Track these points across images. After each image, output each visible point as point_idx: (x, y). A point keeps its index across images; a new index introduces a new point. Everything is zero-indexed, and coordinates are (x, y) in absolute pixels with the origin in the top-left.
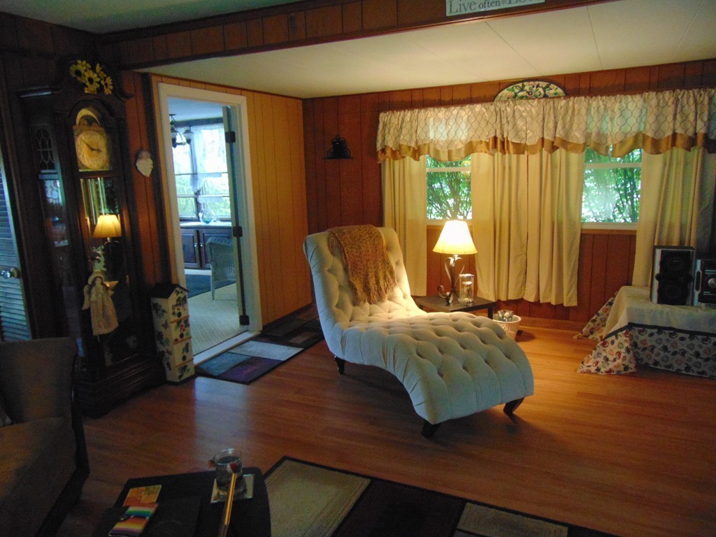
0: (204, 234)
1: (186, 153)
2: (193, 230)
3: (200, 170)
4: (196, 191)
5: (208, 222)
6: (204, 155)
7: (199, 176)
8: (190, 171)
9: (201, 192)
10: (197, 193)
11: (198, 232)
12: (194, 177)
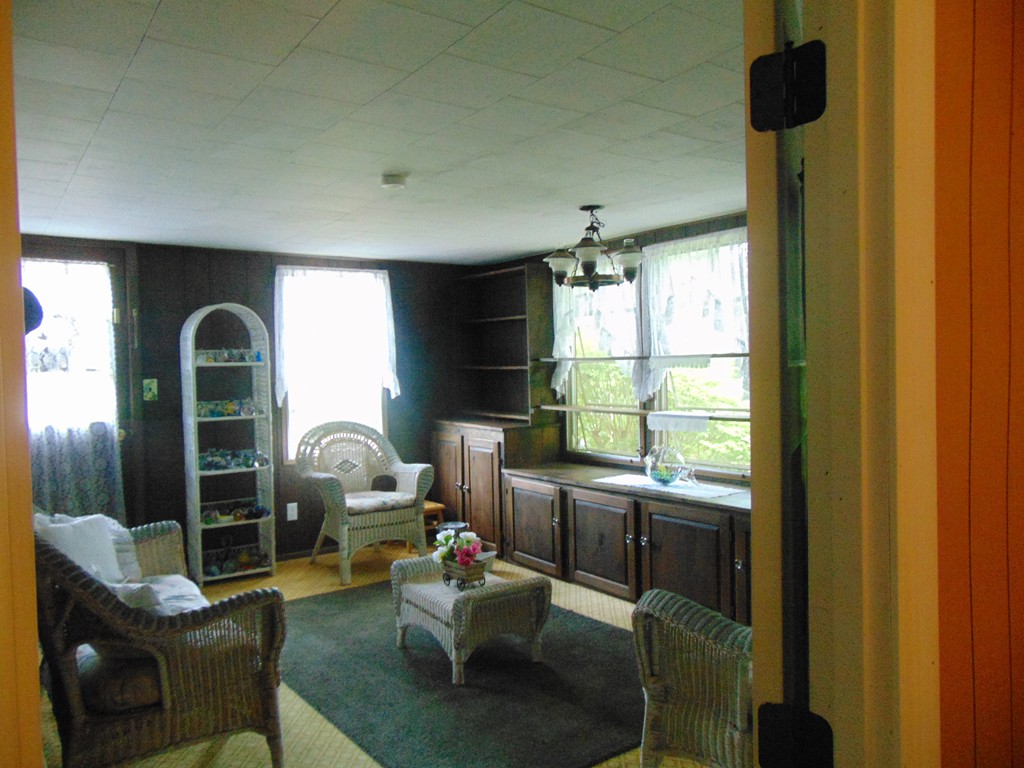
0: (651, 515)
1: (628, 311)
2: (625, 499)
3: (657, 348)
4: (645, 399)
5: (665, 482)
6: (668, 313)
7: (652, 363)
8: (633, 351)
9: (656, 403)
10: (647, 405)
11: (637, 506)
12: (641, 365)
